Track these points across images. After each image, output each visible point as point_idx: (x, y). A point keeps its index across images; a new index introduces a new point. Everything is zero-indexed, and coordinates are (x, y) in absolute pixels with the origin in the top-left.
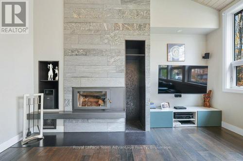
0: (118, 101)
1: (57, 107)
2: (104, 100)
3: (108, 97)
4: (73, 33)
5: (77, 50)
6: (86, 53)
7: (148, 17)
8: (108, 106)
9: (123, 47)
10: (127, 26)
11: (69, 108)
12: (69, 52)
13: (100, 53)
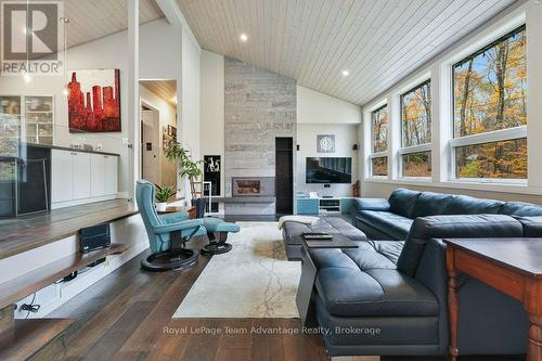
0: (269, 189)
1: (219, 194)
2: (258, 189)
3: (262, 185)
4: (232, 132)
5: (236, 146)
6: (244, 148)
7: (295, 117)
8: (262, 192)
9: (274, 143)
10: (278, 126)
11: (229, 195)
12: (229, 148)
13: (254, 148)
